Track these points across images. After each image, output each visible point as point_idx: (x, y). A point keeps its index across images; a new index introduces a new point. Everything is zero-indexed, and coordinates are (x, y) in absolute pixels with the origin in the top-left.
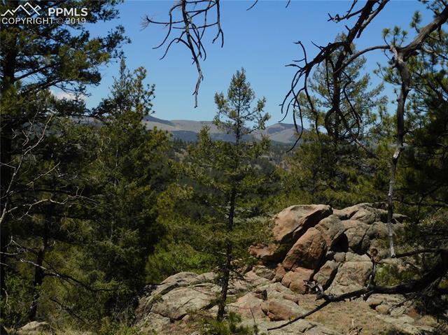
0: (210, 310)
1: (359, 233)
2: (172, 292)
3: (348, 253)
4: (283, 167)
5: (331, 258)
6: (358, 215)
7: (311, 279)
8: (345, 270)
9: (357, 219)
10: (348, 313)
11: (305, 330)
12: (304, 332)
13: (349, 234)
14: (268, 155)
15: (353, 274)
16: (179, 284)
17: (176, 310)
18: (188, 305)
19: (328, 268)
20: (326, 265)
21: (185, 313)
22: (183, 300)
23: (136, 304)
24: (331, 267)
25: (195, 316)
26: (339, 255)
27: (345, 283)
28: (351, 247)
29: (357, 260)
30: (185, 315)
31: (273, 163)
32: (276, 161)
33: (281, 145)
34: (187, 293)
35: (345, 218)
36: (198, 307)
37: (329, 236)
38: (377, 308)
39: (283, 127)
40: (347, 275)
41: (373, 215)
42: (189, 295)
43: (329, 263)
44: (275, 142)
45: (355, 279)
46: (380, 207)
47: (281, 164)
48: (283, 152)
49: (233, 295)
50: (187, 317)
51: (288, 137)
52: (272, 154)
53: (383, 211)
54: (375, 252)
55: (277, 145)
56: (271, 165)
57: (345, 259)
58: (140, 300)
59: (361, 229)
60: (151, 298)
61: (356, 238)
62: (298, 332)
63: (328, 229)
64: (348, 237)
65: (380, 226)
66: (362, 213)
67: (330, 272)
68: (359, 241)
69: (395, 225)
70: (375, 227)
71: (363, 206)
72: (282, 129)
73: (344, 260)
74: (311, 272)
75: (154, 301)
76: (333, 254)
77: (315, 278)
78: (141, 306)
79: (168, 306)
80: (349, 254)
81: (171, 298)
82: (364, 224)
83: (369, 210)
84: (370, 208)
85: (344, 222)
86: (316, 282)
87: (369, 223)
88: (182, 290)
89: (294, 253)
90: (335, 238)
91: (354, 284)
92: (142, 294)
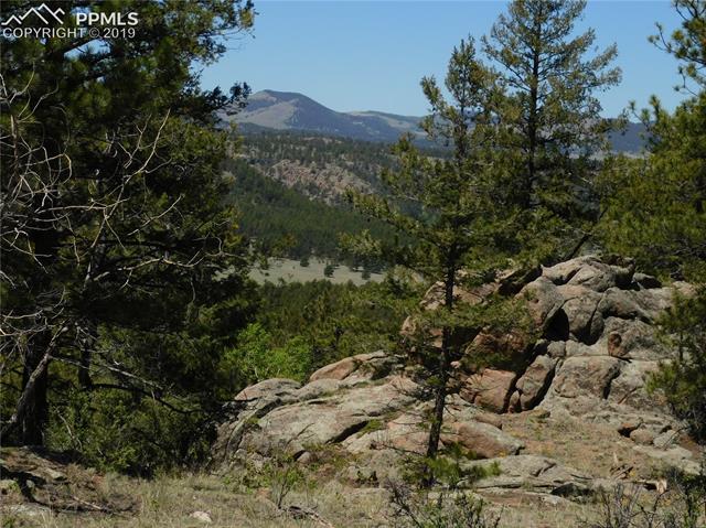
0: (343, 443)
1: (585, 308)
2: (274, 413)
3: (569, 342)
4: (276, 176)
5: (542, 350)
6: (581, 276)
7: (513, 388)
8: (569, 370)
9: (580, 282)
10: (587, 444)
11: (539, 471)
12: (537, 475)
13: (569, 310)
14: (248, 152)
15: (583, 378)
16: (282, 399)
17: (286, 443)
18: (305, 435)
19: (540, 368)
20: (535, 364)
21: (302, 449)
22: (296, 427)
23: (212, 436)
24: (545, 365)
25: (321, 453)
26: (555, 346)
27: (570, 394)
28: (574, 333)
29: (585, 355)
30: (302, 452)
31: (258, 167)
32: (262, 163)
33: (270, 133)
34: (300, 415)
35: (560, 281)
36: (323, 438)
37: (539, 314)
38: (632, 434)
39: (275, 99)
40: (573, 380)
41: (606, 277)
42: (304, 418)
43: (541, 360)
44: (258, 127)
45: (587, 385)
46: (613, 261)
47: (273, 171)
48: (276, 148)
49: (379, 417)
50: (306, 456)
51: (284, 118)
52: (255, 151)
53: (618, 269)
54: (617, 340)
55: (263, 133)
56: (253, 171)
57: (565, 352)
58: (219, 429)
59: (589, 302)
60: (238, 425)
61: (581, 317)
62: (528, 475)
63: (537, 301)
64: (569, 314)
65: (618, 295)
66: (587, 272)
67: (543, 375)
68: (586, 321)
69: (638, 293)
70: (610, 297)
71: (587, 261)
72: (273, 103)
73: (564, 355)
74: (511, 375)
75: (245, 429)
76: (546, 345)
77: (518, 385)
78: (221, 439)
79: (270, 438)
80: (571, 345)
81: (274, 424)
82: (593, 293)
83: (598, 268)
84: (599, 264)
85: (561, 289)
86: (521, 392)
87: (600, 291)
88: (288, 410)
89: (482, 343)
90: (550, 316)
91: (586, 394)
92: (222, 418)
